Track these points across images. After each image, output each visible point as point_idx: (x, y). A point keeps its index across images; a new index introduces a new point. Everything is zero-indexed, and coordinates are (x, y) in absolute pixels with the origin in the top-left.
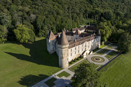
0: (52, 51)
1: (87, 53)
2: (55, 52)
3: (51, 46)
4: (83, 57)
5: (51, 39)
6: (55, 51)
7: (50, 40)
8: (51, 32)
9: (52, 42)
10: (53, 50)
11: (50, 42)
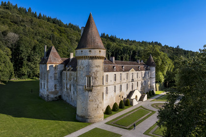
0: (52, 93)
1: (136, 96)
2: (60, 97)
3: (50, 80)
4: (132, 104)
5: (50, 61)
6: (59, 94)
7: (48, 65)
8: (53, 47)
9: (53, 69)
10: (54, 90)
11: (48, 69)
